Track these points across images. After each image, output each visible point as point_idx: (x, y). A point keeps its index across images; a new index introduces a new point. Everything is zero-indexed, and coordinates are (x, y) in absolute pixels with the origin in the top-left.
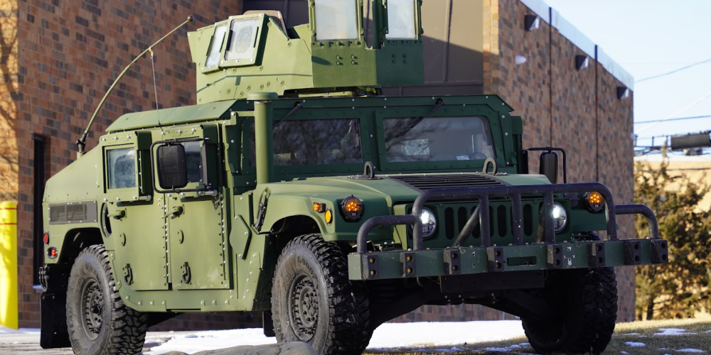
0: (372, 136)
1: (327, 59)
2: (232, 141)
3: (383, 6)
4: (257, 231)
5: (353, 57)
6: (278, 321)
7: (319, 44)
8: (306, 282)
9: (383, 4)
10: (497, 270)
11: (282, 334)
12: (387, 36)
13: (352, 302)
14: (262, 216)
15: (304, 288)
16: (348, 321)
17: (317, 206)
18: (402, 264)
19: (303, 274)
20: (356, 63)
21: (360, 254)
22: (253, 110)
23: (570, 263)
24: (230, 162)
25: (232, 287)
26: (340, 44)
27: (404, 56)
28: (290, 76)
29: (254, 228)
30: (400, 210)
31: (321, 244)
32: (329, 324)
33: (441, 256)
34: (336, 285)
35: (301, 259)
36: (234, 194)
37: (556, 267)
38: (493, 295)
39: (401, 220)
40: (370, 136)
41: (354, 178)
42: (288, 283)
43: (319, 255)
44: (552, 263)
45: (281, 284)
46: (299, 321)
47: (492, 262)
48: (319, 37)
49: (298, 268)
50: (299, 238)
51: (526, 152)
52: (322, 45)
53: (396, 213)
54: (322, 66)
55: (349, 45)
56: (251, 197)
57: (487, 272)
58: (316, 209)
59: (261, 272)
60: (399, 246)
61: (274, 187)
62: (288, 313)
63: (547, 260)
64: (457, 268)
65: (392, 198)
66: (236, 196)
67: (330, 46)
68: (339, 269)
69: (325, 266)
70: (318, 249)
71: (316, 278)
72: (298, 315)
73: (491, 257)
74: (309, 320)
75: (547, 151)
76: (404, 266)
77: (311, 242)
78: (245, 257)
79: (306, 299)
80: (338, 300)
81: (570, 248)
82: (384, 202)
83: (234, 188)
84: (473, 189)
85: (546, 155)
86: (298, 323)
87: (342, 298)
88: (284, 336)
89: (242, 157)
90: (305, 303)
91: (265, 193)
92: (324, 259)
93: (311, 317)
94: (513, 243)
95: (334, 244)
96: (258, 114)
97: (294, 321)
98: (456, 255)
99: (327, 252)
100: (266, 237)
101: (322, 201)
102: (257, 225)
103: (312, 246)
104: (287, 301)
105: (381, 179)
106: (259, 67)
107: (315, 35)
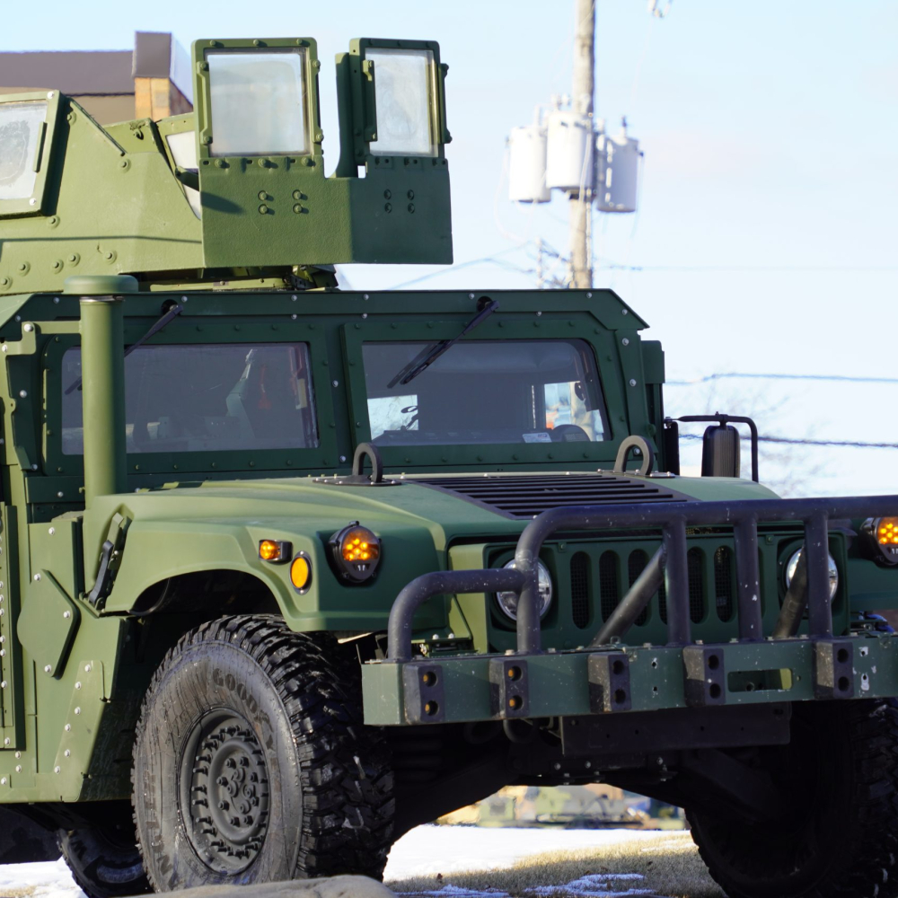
0: (336, 383)
1: (236, 199)
2: (23, 393)
3: (364, 76)
4: (94, 610)
5: (297, 195)
6: (154, 825)
7: (217, 163)
8: (231, 731)
9: (366, 69)
10: (710, 701)
11: (166, 859)
12: (374, 146)
13: (357, 778)
14: (108, 571)
15: (222, 746)
16: (347, 824)
17: (270, 547)
18: (495, 688)
19: (226, 711)
20: (304, 211)
21: (398, 661)
22: (78, 318)
23: (865, 685)
24: (18, 443)
25: (21, 745)
26: (268, 164)
27: (410, 195)
28: (133, 241)
29: (86, 601)
30: (470, 557)
31: (275, 640)
32: (302, 832)
33: (583, 666)
34: (320, 737)
35: (223, 676)
36: (30, 521)
37: (838, 694)
38: (661, 761)
39: (470, 582)
40: (332, 384)
41: (331, 483)
42: (182, 734)
43: (275, 666)
44: (831, 684)
45: (163, 736)
46: (206, 826)
47: (697, 682)
48: (217, 148)
49: (212, 697)
50: (215, 626)
51: (675, 426)
52: (224, 165)
53: (457, 566)
54: (225, 217)
55: (288, 168)
56: (78, 528)
57: (685, 706)
58: (267, 555)
59: (107, 707)
60: (467, 644)
61: (140, 503)
62: (179, 805)
63: (815, 678)
64: (620, 696)
65: (446, 529)
66: (33, 526)
67: (244, 169)
68: (323, 701)
69: (289, 692)
70: (269, 652)
71: (268, 721)
72: (203, 812)
73: (697, 670)
74: (236, 822)
75: (718, 424)
76: (502, 691)
77: (250, 634)
78: (60, 672)
79: (228, 773)
80: (326, 774)
81: (865, 649)
82: (427, 539)
83: (29, 506)
84: (651, 508)
85: (718, 433)
86: (206, 831)
87: (333, 770)
88: (171, 862)
89: (45, 432)
90: (225, 783)
91: (118, 519)
92: (288, 677)
93: (242, 818)
94: (740, 638)
95: (306, 640)
96: (90, 326)
97: (194, 825)
98: (618, 667)
99: (292, 657)
100: (122, 623)
101: (281, 536)
102: (94, 595)
103: (255, 644)
104: (178, 777)
105: (398, 484)
106: (50, 219)
107: (210, 141)
